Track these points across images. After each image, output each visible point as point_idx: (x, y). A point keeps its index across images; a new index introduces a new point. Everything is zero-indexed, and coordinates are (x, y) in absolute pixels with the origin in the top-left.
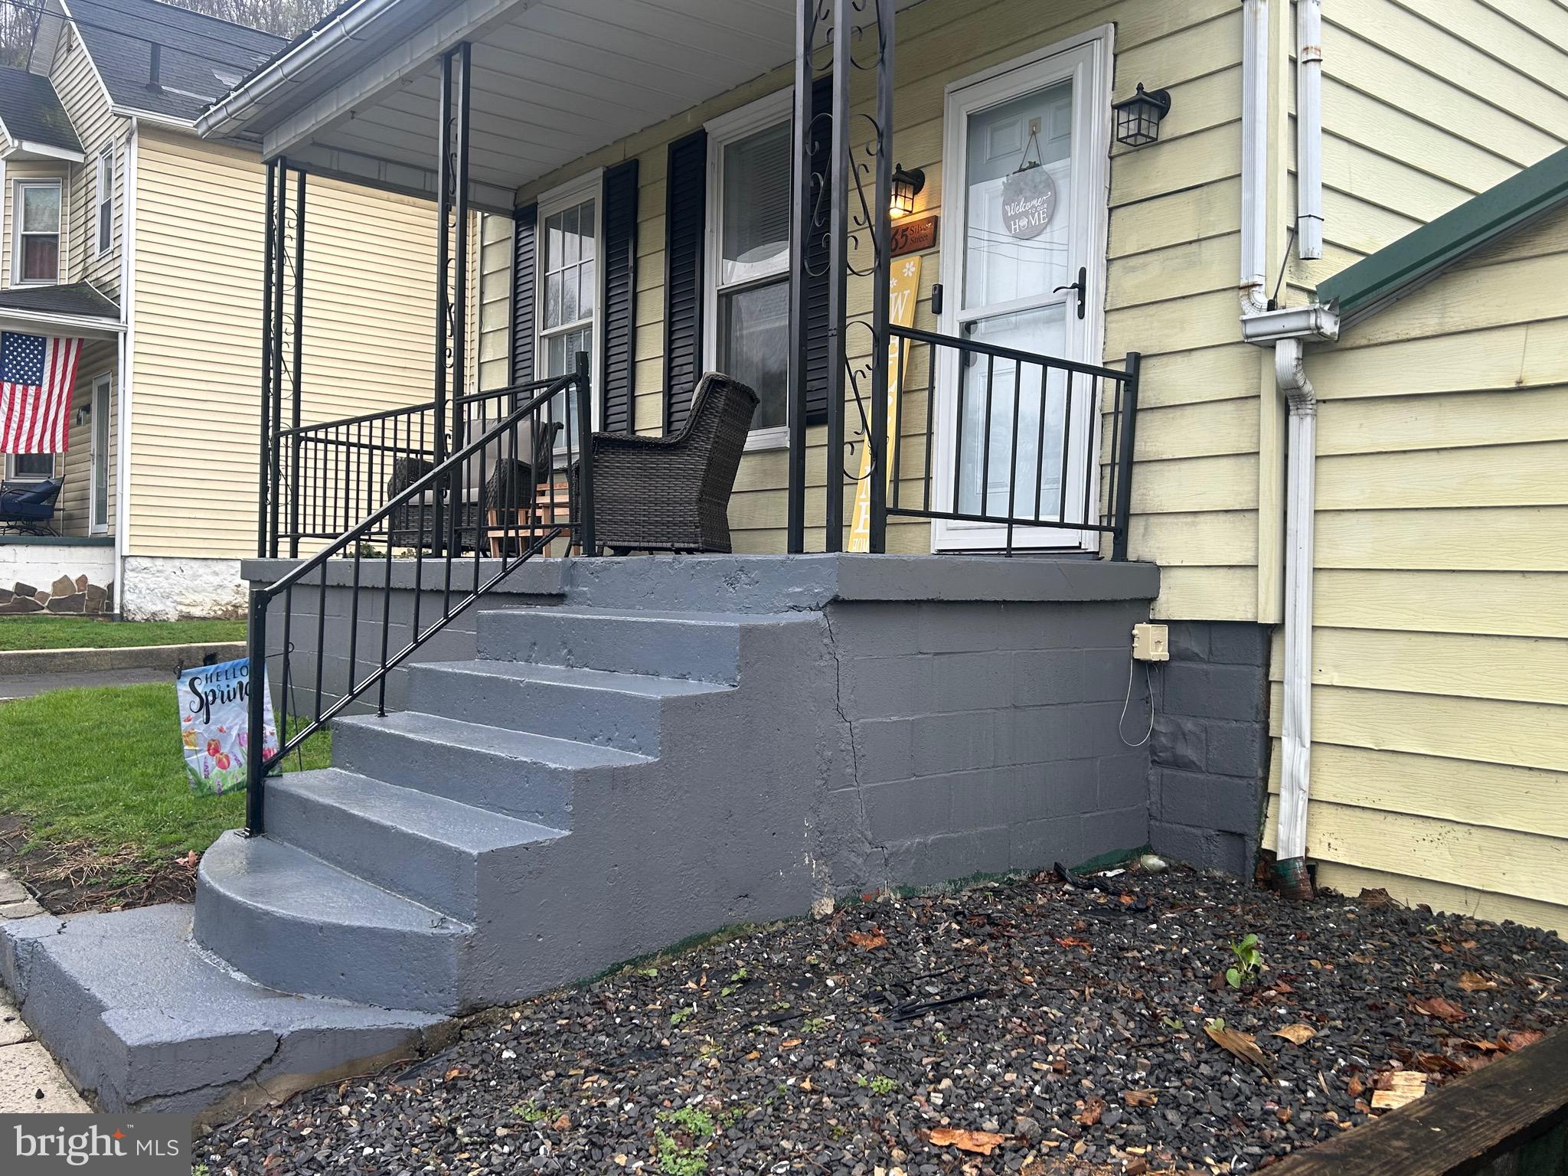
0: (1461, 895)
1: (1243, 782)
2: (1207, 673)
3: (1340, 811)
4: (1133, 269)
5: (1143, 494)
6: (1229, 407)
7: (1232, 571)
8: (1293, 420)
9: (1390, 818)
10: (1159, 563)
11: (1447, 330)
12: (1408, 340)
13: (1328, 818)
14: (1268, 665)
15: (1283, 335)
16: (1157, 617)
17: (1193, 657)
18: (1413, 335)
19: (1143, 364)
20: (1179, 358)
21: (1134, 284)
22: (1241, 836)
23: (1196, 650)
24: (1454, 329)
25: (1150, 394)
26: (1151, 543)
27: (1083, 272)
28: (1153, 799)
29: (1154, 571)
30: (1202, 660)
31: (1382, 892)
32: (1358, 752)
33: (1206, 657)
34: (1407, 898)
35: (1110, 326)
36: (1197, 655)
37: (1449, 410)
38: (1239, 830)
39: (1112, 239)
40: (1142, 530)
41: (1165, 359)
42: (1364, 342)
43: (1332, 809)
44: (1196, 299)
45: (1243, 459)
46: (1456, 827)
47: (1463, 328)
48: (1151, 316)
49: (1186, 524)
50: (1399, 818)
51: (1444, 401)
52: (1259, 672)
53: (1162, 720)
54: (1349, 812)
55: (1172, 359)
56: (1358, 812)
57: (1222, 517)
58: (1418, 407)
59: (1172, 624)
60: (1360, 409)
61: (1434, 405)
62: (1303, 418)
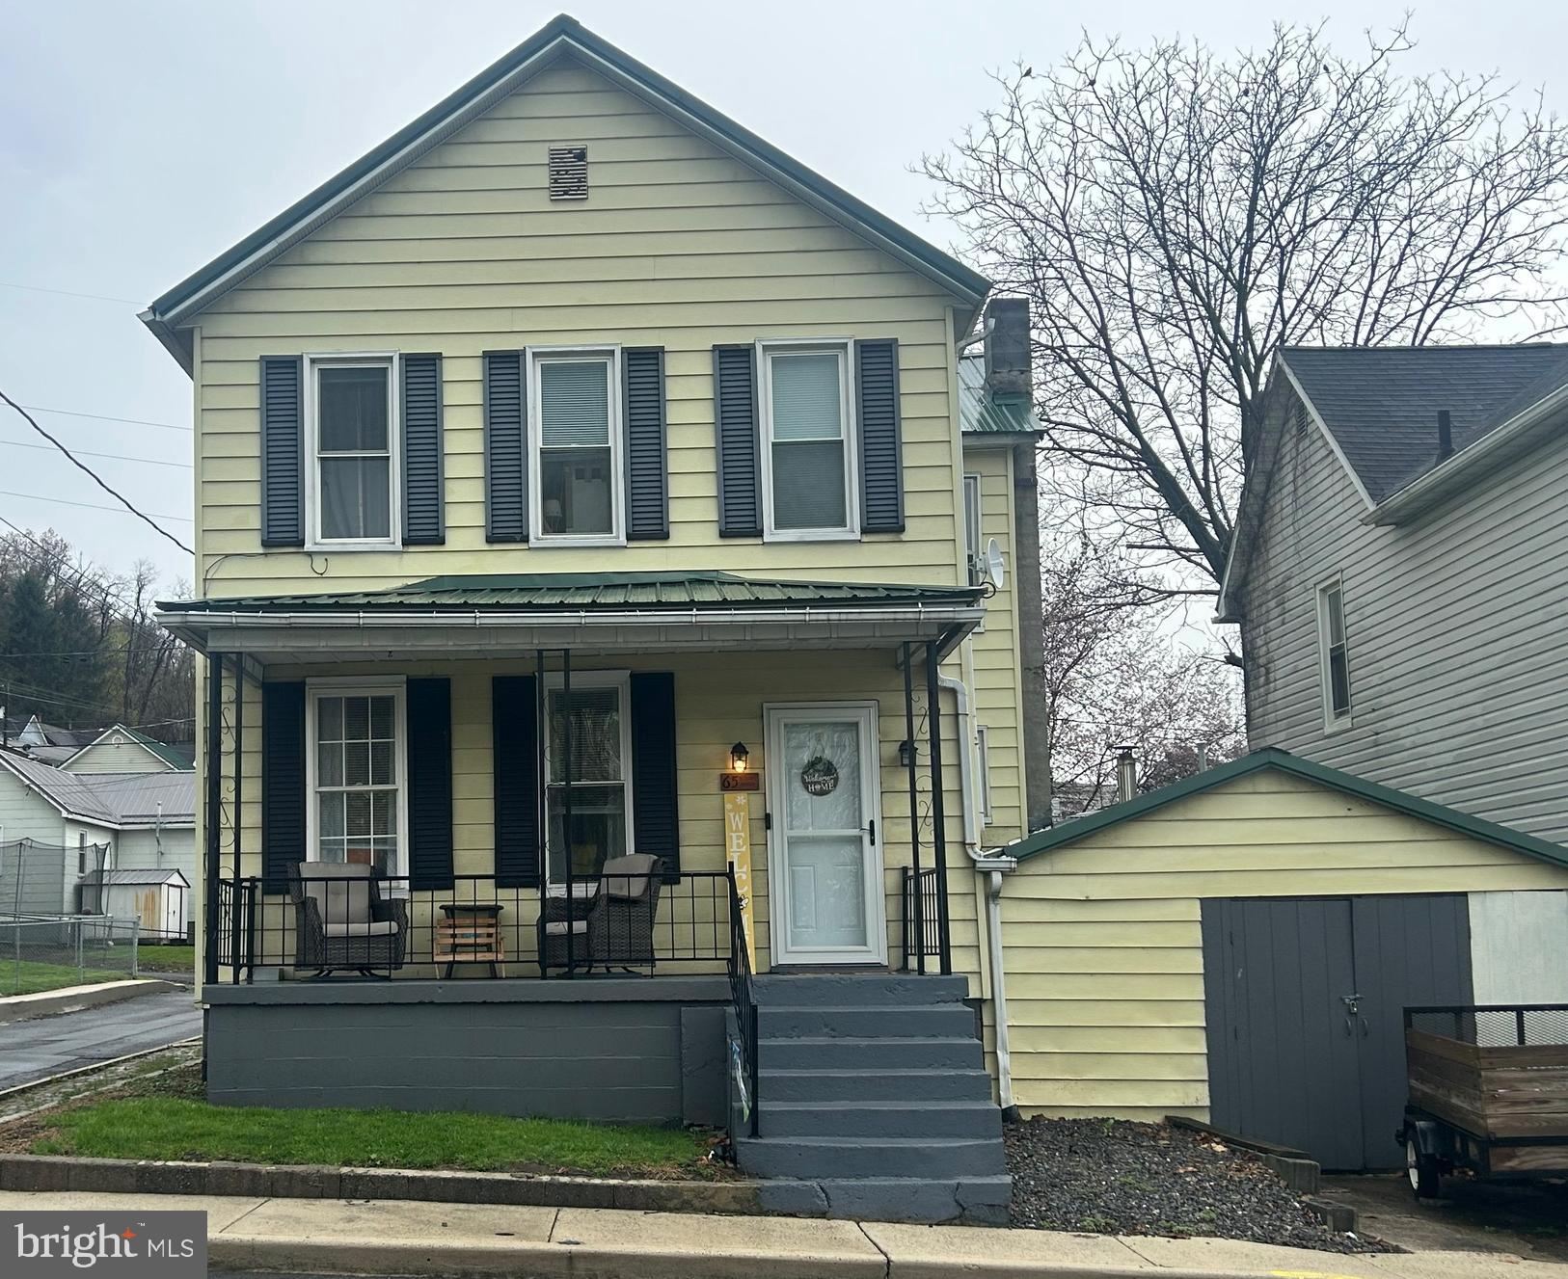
0: (1076, 1110)
3: (1024, 1083)
4: (898, 824)
8: (992, 906)
9: (1042, 1082)
11: (1054, 873)
13: (1020, 1087)
15: (996, 870)
18: (1039, 874)
21: (899, 831)
24: (1057, 873)
27: (872, 823)
31: (1042, 1115)
32: (1029, 1055)
34: (1054, 1116)
35: (887, 851)
37: (1057, 906)
39: (884, 808)
42: (1023, 874)
43: (1020, 1083)
45: (970, 923)
46: (1071, 1082)
47: (1061, 873)
50: (1047, 1081)
51: (1056, 902)
56: (1028, 1082)
58: (1043, 903)
60: (1017, 902)
61: (1050, 903)
62: (996, 905)
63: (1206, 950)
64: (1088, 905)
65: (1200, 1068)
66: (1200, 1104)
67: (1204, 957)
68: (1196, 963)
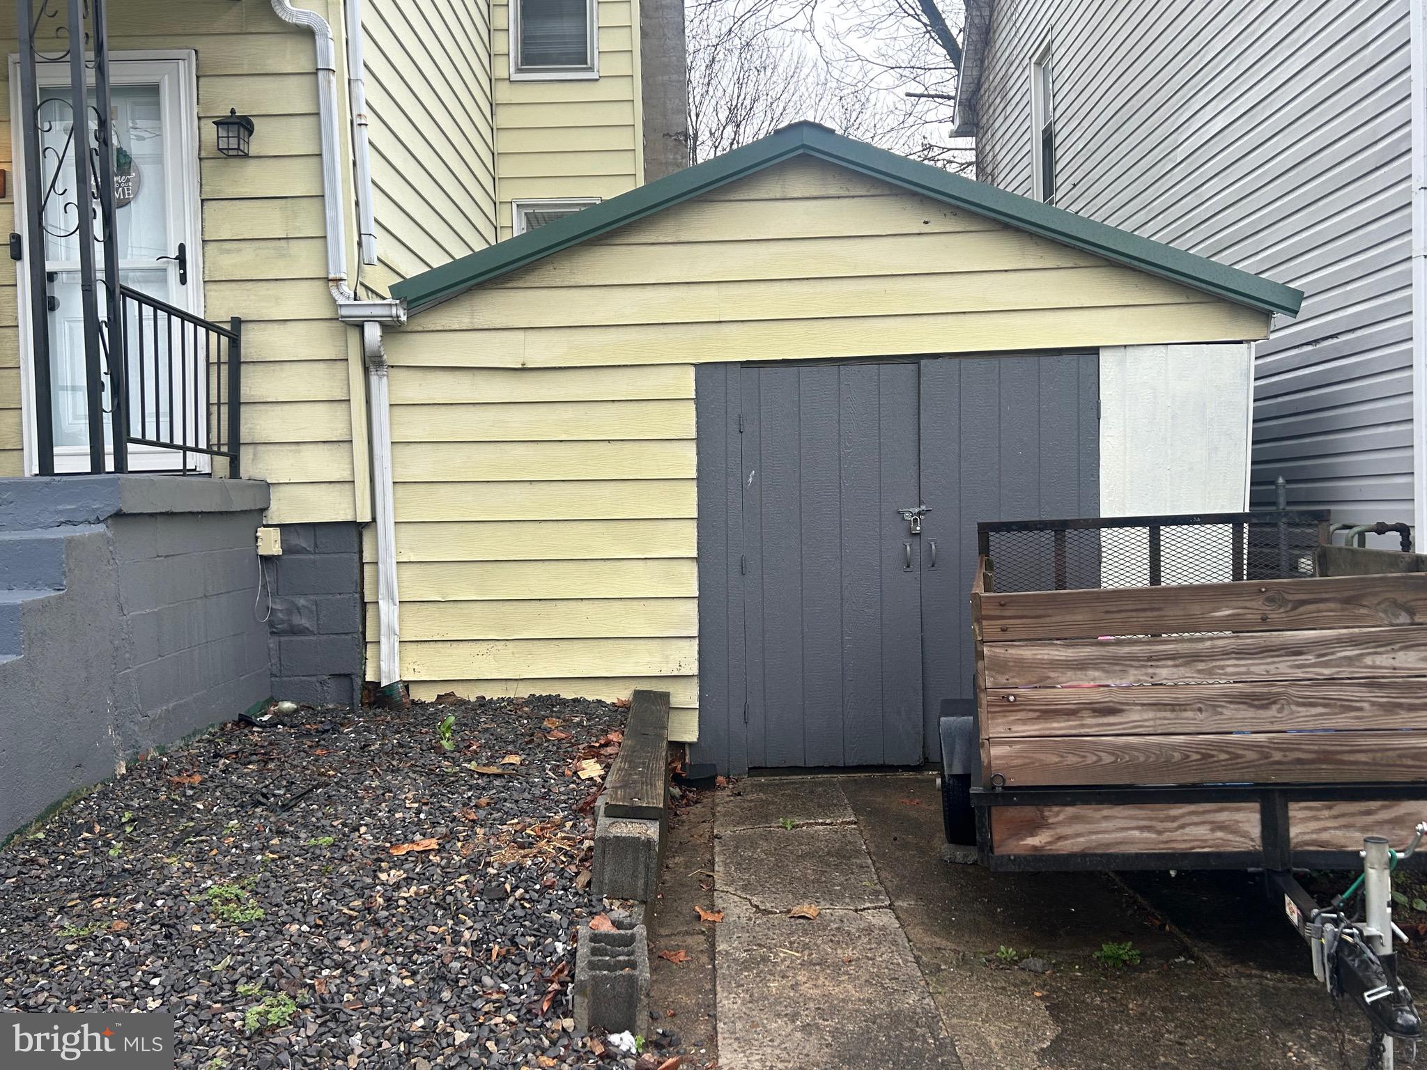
0: (503, 685)
1: (349, 637)
2: (314, 562)
3: (420, 646)
4: (229, 251)
5: (251, 428)
6: (322, 365)
7: (332, 485)
8: (374, 379)
9: (455, 644)
10: (269, 481)
11: (476, 327)
12: (450, 331)
13: (412, 652)
14: (361, 552)
15: (371, 318)
16: (270, 523)
17: (303, 551)
18: (454, 328)
19: (243, 326)
20: (276, 326)
21: (230, 263)
22: (348, 676)
23: (304, 545)
24: (480, 327)
25: (252, 350)
26: (260, 466)
27: (182, 248)
28: (273, 661)
29: (265, 487)
30: (308, 552)
31: (452, 694)
32: (430, 604)
33: (312, 550)
34: (470, 694)
35: (208, 294)
36: (305, 549)
37: (480, 378)
38: (347, 672)
39: (206, 224)
40: (251, 456)
41: (262, 325)
42: (420, 329)
43: (413, 646)
44: (287, 282)
45: (336, 404)
46: (497, 643)
47: (486, 327)
48: (248, 290)
49: (290, 451)
50: (460, 643)
51: (476, 372)
52: (356, 557)
53: (277, 600)
54: (427, 645)
55: (270, 325)
56: (432, 645)
57: (321, 446)
58: (459, 375)
59: (283, 527)
60: (419, 374)
61: (469, 374)
62: (380, 377)
63: (702, 440)
64: (525, 374)
65: (688, 618)
66: (683, 672)
67: (698, 454)
68: (686, 461)
